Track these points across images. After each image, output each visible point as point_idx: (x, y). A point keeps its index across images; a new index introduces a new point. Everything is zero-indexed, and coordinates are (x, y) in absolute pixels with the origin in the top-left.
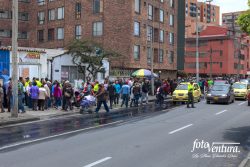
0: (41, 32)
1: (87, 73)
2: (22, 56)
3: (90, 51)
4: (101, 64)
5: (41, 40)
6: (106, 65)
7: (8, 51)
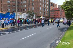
0: (22, 9)
1: (31, 17)
2: (18, 14)
3: (31, 13)
4: (34, 15)
5: (22, 11)
6: (35, 16)
7: (15, 13)
